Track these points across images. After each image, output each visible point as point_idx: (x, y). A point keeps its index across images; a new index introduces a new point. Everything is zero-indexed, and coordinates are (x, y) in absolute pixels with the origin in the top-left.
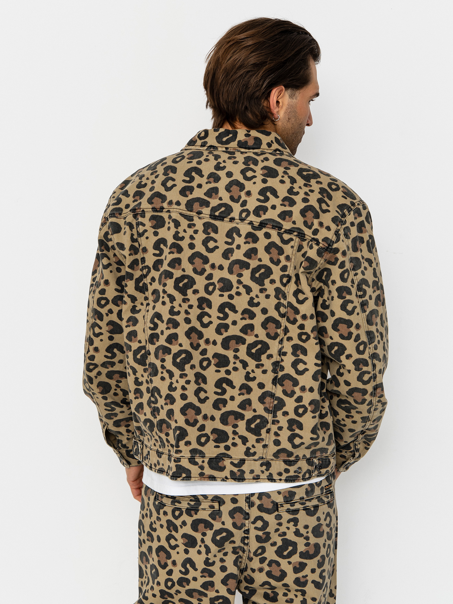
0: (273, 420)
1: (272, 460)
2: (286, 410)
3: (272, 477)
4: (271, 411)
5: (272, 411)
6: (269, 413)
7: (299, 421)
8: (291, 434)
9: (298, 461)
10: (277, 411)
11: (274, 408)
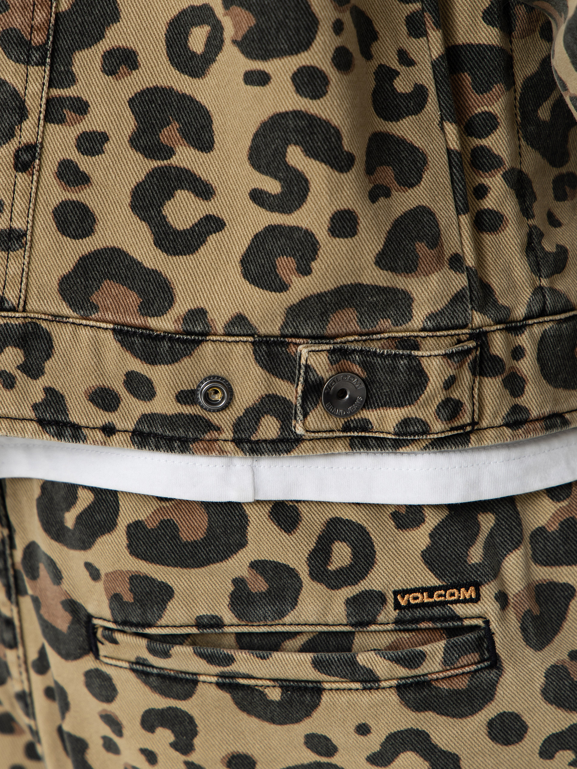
0: (48, 101)
1: (58, 319)
2: (122, 43)
3: (64, 410)
4: (37, 48)
5: (42, 48)
6: (27, 63)
7: (192, 99)
8: (152, 174)
9: (200, 342)
10: (72, 51)
11: (56, 31)
